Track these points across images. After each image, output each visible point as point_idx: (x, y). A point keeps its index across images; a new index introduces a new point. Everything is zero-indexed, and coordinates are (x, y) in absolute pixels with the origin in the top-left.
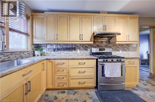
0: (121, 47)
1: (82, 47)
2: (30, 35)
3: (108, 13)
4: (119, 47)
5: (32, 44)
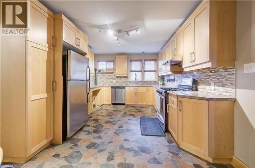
0: (213, 75)
2: (156, 71)
4: (210, 76)
5: (159, 77)
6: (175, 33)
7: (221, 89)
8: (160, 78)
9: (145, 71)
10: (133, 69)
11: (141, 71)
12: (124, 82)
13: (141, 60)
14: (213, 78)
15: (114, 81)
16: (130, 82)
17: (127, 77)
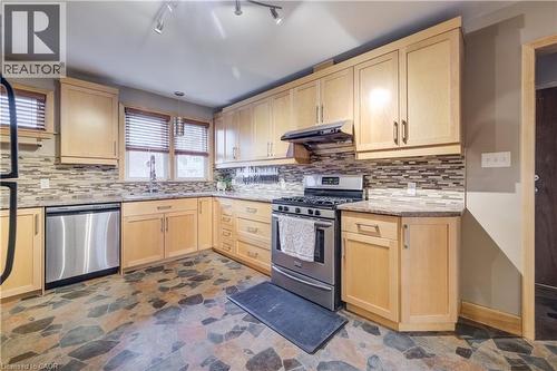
0: (413, 169)
1: (291, 172)
2: (209, 154)
3: (335, 63)
4: (404, 171)
5: (215, 170)
6: (310, 71)
7: (433, 194)
8: (217, 173)
9: (177, 152)
10: (135, 140)
11: (165, 152)
12: (97, 187)
13: (166, 118)
14: (412, 174)
15: (45, 184)
16: (126, 186)
17: (112, 168)
